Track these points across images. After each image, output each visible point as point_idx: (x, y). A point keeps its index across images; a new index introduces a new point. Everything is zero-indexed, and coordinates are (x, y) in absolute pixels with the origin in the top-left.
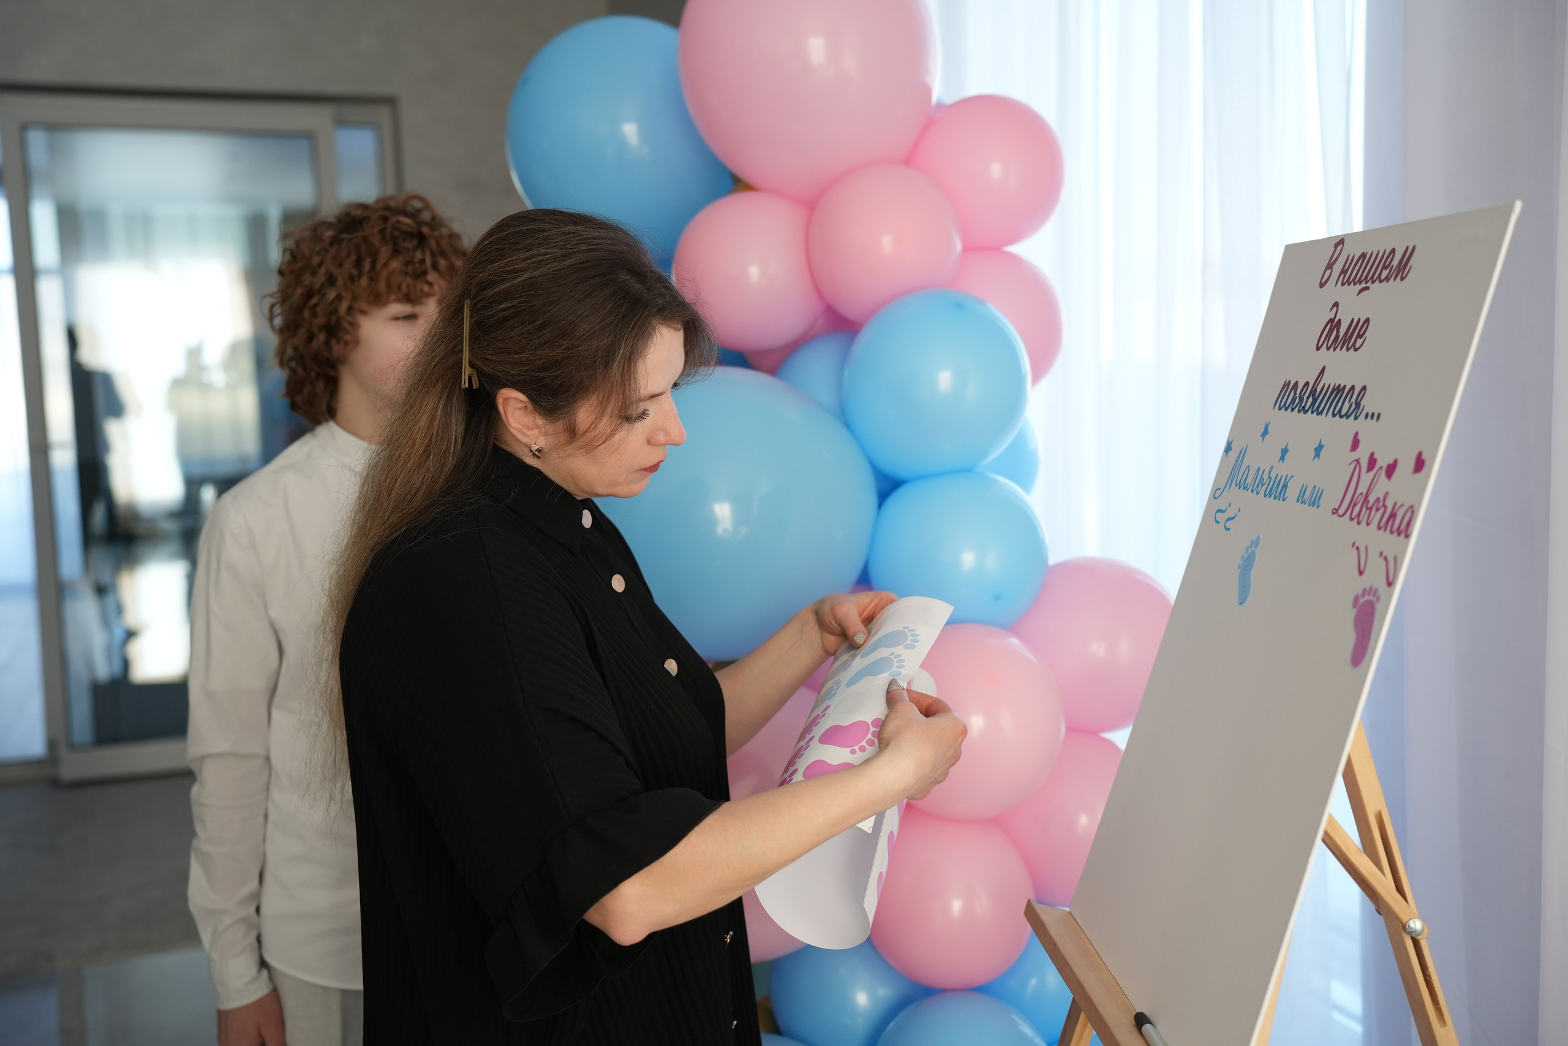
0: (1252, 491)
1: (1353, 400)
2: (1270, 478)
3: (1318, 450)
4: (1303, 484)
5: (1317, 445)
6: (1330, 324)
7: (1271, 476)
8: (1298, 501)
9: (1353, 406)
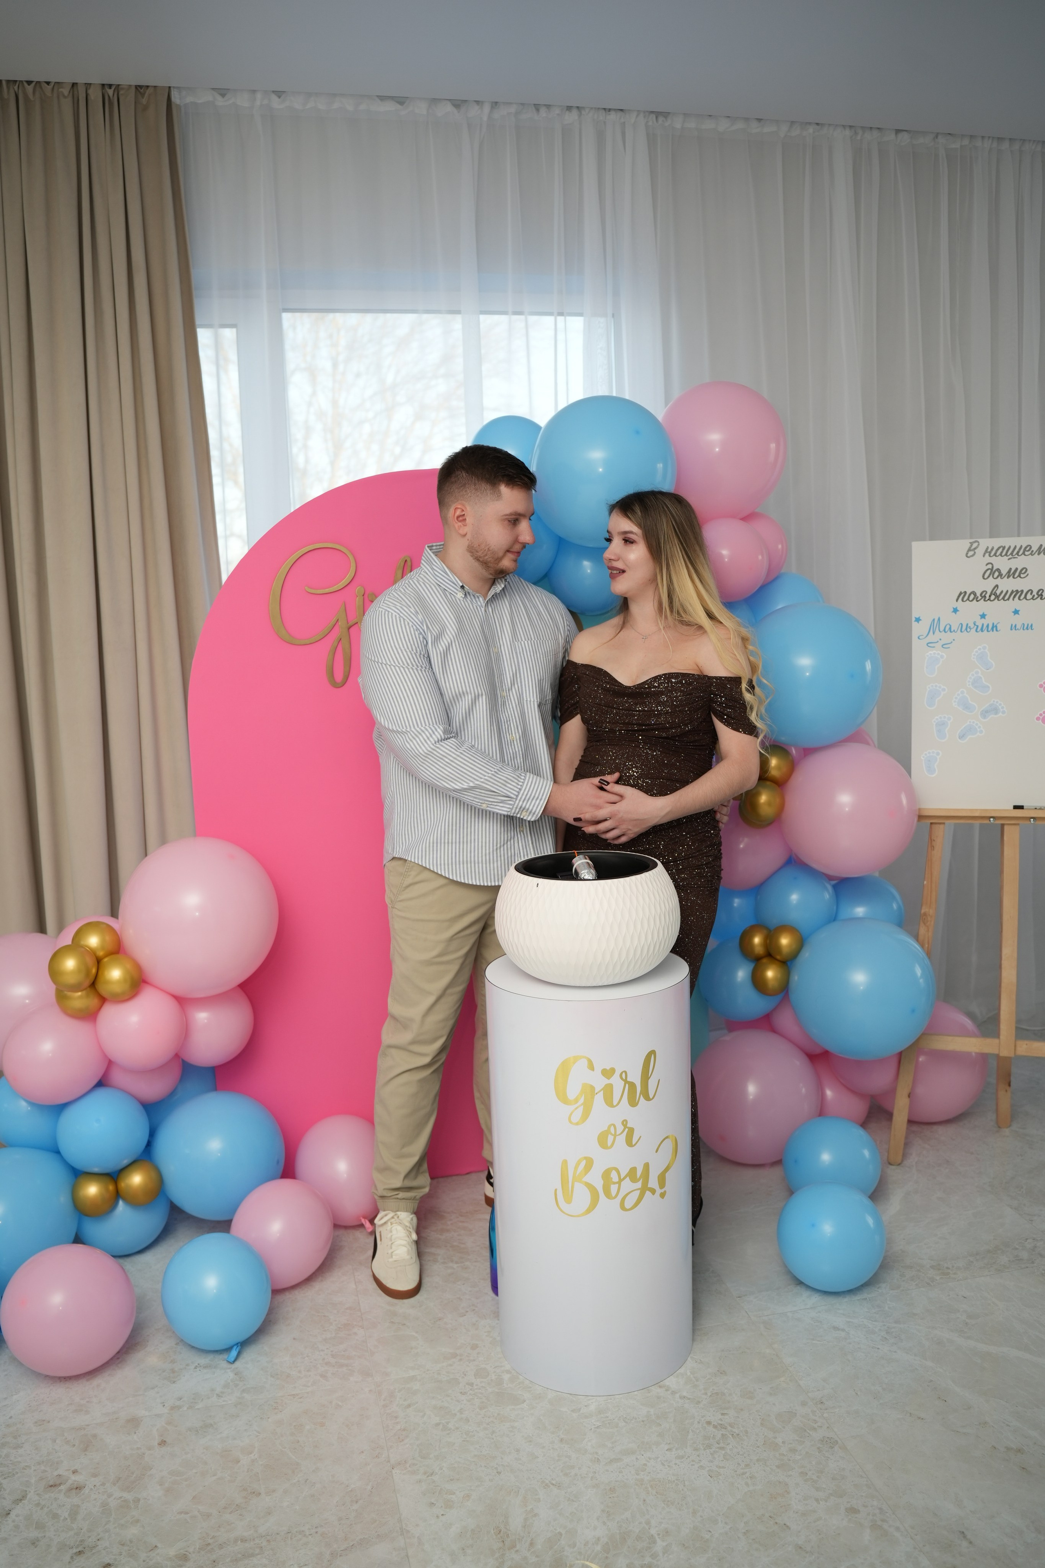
0: (961, 631)
1: (1035, 593)
2: (978, 626)
3: (1016, 612)
4: (1012, 625)
5: (1014, 610)
6: (989, 571)
7: (976, 624)
8: (1011, 629)
9: (1036, 596)
